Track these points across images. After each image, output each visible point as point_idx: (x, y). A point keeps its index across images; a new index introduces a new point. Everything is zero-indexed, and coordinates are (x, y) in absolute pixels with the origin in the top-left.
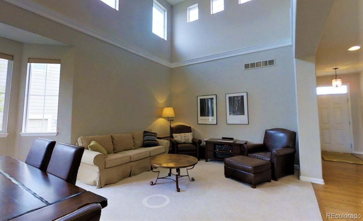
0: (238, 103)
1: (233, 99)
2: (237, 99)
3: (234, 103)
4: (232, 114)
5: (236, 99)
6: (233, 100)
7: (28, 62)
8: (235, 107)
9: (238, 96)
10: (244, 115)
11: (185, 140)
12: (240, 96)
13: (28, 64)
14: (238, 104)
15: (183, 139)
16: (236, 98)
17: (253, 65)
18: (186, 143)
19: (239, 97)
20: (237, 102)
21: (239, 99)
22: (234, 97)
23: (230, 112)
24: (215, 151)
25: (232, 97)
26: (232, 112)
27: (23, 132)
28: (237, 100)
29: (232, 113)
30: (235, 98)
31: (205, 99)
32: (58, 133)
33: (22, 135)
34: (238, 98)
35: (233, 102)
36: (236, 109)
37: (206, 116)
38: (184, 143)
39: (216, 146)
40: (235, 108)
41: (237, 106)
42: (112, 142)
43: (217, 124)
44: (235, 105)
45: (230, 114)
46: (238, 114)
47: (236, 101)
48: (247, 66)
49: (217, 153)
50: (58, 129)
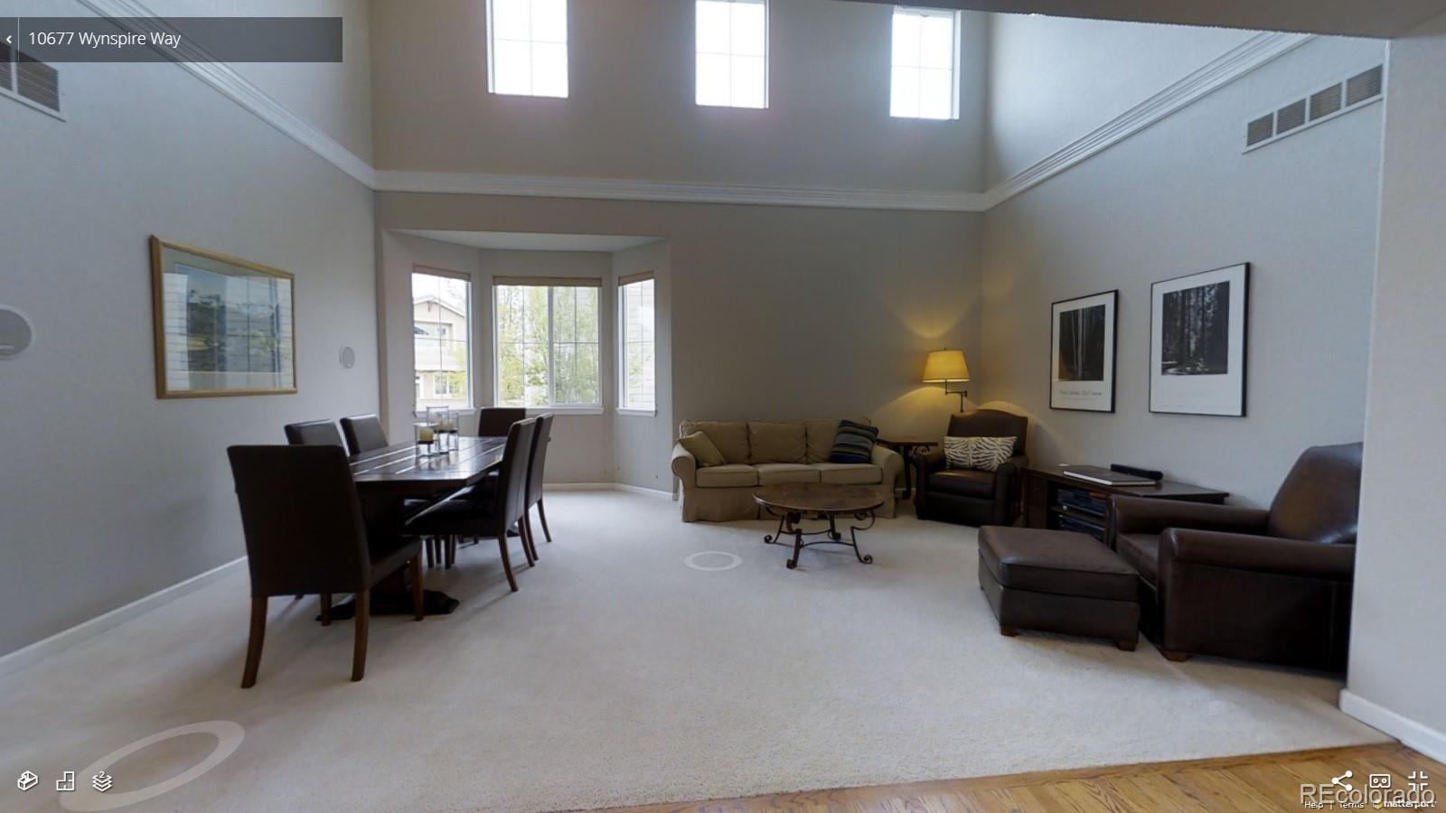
0: (1203, 320)
1: (1180, 301)
2: (1197, 301)
3: (1183, 324)
4: (1171, 370)
5: (1193, 302)
6: (1180, 308)
7: (619, 285)
8: (1189, 337)
9: (1203, 288)
10: (1225, 371)
11: (975, 460)
12: (1212, 287)
13: (620, 288)
14: (1200, 323)
15: (971, 455)
16: (1192, 295)
17: (1291, 117)
18: (982, 470)
19: (1207, 289)
20: (1198, 314)
21: (1207, 299)
22: (1184, 292)
23: (1164, 358)
24: (1055, 509)
25: (1177, 293)
26: (1174, 362)
27: (621, 407)
28: (1200, 303)
29: (1171, 366)
30: (1190, 298)
31: (1076, 312)
32: (656, 411)
33: (620, 413)
34: (1204, 296)
35: (1180, 316)
36: (1193, 347)
37: (1078, 380)
38: (974, 469)
39: (1060, 490)
40: (1189, 343)
41: (1196, 333)
42: (748, 439)
43: (1113, 410)
44: (1186, 330)
45: (1165, 370)
46: (1199, 369)
47: (1192, 312)
48: (1259, 131)
49: (1061, 516)
50: (656, 405)
